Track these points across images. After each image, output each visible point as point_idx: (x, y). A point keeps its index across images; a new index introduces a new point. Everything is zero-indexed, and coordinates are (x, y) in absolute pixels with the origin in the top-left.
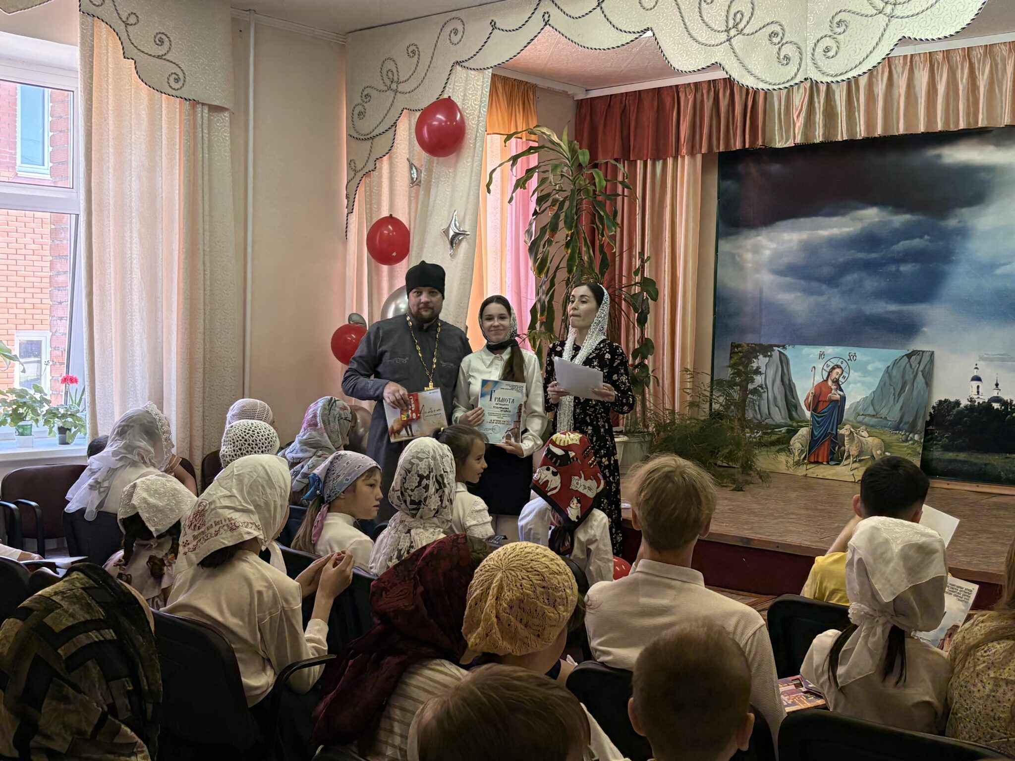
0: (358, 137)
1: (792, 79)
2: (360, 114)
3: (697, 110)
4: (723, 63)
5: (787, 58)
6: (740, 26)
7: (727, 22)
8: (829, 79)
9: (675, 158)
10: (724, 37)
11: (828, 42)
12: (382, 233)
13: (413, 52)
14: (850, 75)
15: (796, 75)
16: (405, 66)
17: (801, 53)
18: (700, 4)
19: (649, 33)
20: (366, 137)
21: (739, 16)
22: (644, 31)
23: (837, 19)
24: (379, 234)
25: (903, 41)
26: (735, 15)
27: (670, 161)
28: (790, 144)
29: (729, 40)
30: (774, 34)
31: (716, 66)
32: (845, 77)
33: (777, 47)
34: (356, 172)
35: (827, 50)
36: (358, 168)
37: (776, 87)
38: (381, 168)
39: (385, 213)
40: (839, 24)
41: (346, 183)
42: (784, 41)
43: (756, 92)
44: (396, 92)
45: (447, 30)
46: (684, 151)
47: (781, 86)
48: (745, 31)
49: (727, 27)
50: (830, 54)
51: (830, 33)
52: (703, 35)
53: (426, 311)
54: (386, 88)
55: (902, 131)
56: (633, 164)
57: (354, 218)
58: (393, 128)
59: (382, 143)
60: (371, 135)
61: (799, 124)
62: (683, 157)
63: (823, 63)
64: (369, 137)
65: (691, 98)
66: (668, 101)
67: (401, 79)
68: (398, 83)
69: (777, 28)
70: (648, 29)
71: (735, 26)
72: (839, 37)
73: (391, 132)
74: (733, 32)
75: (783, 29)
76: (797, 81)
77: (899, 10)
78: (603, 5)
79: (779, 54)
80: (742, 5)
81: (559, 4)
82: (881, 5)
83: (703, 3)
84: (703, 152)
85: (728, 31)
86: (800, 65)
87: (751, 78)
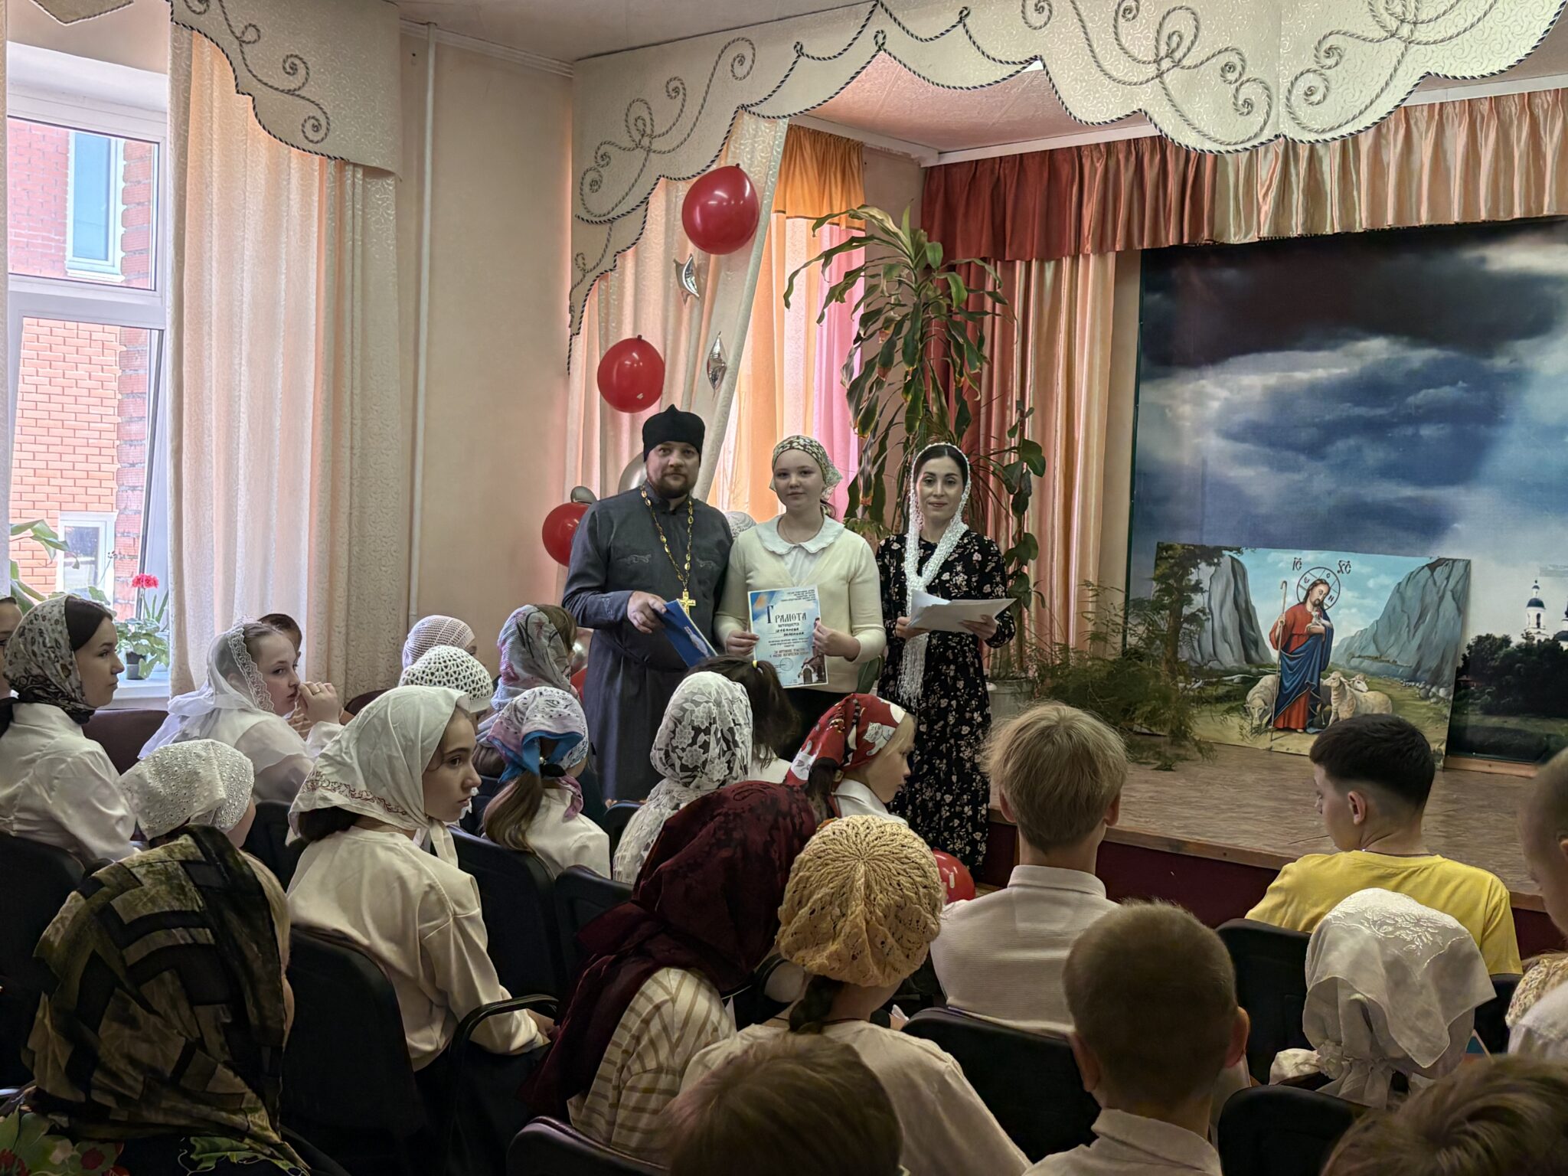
0: (590, 218)
1: (1256, 136)
2: (593, 183)
3: (1110, 182)
4: (1150, 111)
5: (1248, 103)
6: (1178, 55)
7: (1157, 48)
8: (1312, 137)
9: (1075, 259)
10: (1152, 70)
11: (1310, 80)
12: (622, 365)
13: (676, 89)
14: (1345, 131)
15: (1262, 130)
16: (663, 111)
17: (1270, 97)
18: (1116, 20)
19: (1037, 66)
20: (602, 219)
21: (1175, 38)
22: (1030, 61)
23: (1326, 46)
24: (616, 367)
25: (1428, 80)
26: (1170, 37)
27: (1066, 263)
28: (1253, 238)
29: (1160, 75)
30: (1230, 67)
31: (1139, 116)
32: (1336, 134)
33: (1233, 86)
34: (585, 272)
35: (1310, 92)
36: (589, 267)
37: (1230, 148)
38: (623, 267)
39: (628, 334)
40: (1329, 53)
41: (569, 289)
42: (1244, 78)
43: (1201, 155)
44: (649, 151)
45: (728, 57)
46: (1088, 247)
47: (1239, 147)
48: (1186, 62)
49: (1157, 56)
50: (1315, 98)
51: (1315, 67)
52: (1119, 67)
53: (676, 479)
54: (633, 145)
55: (1424, 220)
56: (1010, 267)
57: (580, 342)
58: (644, 206)
59: (625, 230)
60: (610, 216)
61: (1267, 207)
62: (1087, 257)
63: (1303, 111)
64: (605, 218)
65: (1100, 167)
66: (1065, 169)
67: (658, 131)
68: (652, 137)
69: (1234, 59)
70: (1035, 58)
71: (1170, 54)
72: (1328, 72)
73: (641, 211)
74: (1166, 64)
75: (1243, 60)
76: (1263, 139)
77: (1423, 33)
78: (968, 21)
79: (1236, 98)
80: (1181, 23)
81: (899, 19)
82: (1393, 24)
83: (1121, 20)
84: (1118, 249)
85: (1158, 61)
86: (1268, 115)
87: (1193, 133)
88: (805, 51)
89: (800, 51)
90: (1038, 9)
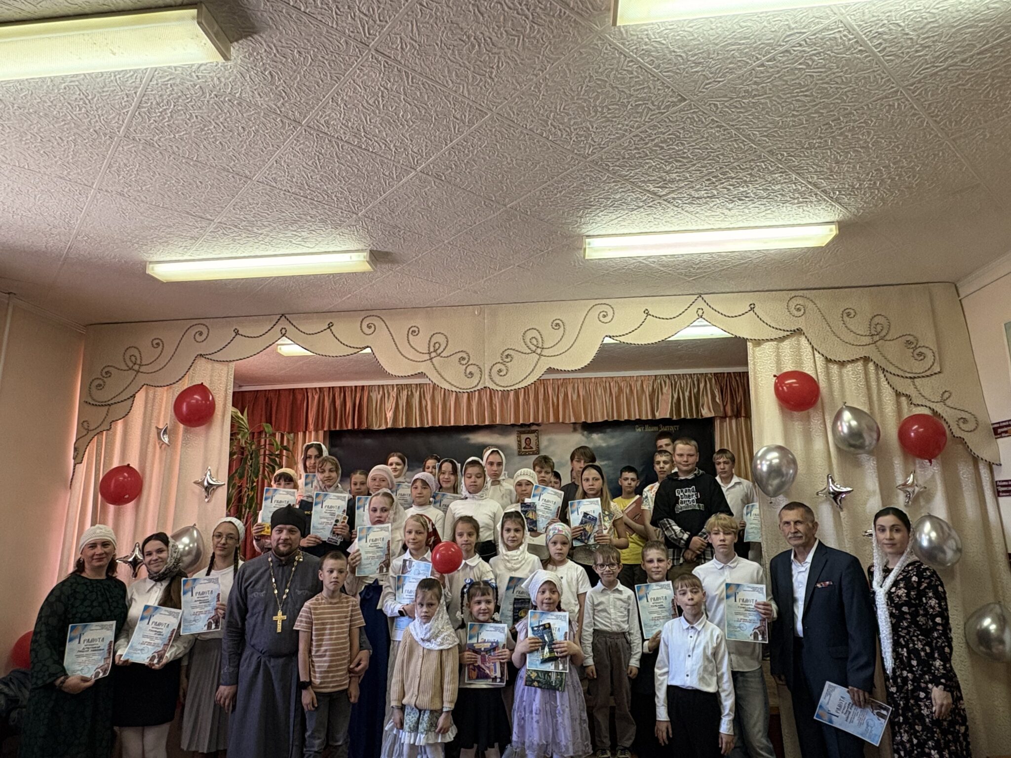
0: (95, 403)
1: (476, 386)
2: (100, 385)
3: (321, 404)
4: (427, 374)
5: (471, 373)
6: (439, 351)
7: (429, 347)
8: (502, 389)
9: (305, 433)
10: (427, 357)
11: (499, 366)
12: (117, 480)
13: (158, 344)
14: (516, 387)
15: (478, 384)
16: (148, 353)
17: (481, 371)
18: (408, 335)
19: (368, 350)
20: (103, 404)
21: (437, 345)
22: (365, 348)
23: (506, 353)
25: (550, 370)
26: (435, 344)
27: (300, 435)
28: (383, 427)
29: (431, 359)
30: (464, 359)
31: (422, 375)
32: (513, 388)
33: (465, 366)
34: (88, 431)
35: (500, 371)
36: (92, 428)
37: (461, 391)
38: (116, 428)
40: (507, 356)
41: (74, 440)
42: (469, 363)
43: (446, 393)
44: (138, 372)
45: (193, 332)
46: (311, 427)
47: (465, 391)
48: (441, 355)
49: (429, 350)
50: (501, 374)
51: (501, 361)
52: (411, 354)
53: (284, 546)
54: (127, 368)
57: (82, 468)
58: (132, 399)
59: (120, 409)
60: (109, 403)
61: (390, 415)
62: (310, 432)
63: (497, 379)
64: (106, 403)
65: (316, 397)
66: (299, 397)
67: (144, 363)
68: (140, 365)
69: (465, 355)
70: (368, 347)
71: (435, 351)
72: (507, 364)
73: (130, 402)
74: (433, 355)
75: (469, 356)
76: (479, 388)
77: (545, 352)
78: (332, 328)
79: (466, 370)
80: (440, 339)
81: (294, 324)
82: (534, 348)
83: (411, 336)
84: (326, 429)
85: (429, 353)
86: (481, 378)
87: (448, 384)
88: (240, 332)
89: (237, 333)
90: (369, 327)
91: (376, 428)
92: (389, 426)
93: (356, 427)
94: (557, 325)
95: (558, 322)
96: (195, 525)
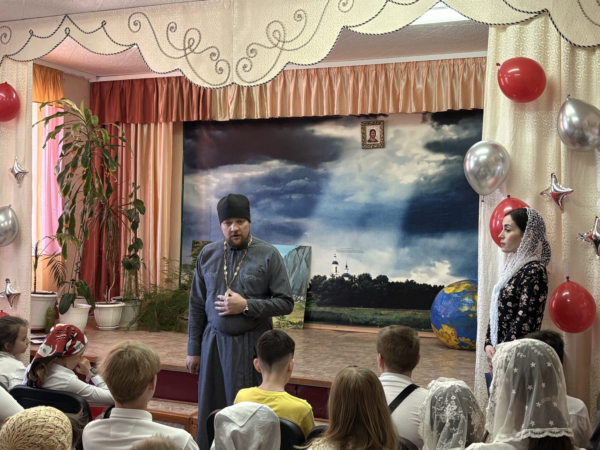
1: (224, 83)
3: (169, 94)
4: (182, 70)
5: (221, 69)
6: (193, 48)
7: (184, 44)
8: (246, 85)
9: (156, 124)
10: (182, 53)
11: (245, 62)
14: (259, 83)
15: (227, 80)
17: (229, 67)
18: (167, 31)
19: (135, 46)
21: (191, 41)
22: (132, 45)
23: (250, 48)
25: (289, 65)
26: (189, 41)
27: (152, 125)
28: (227, 119)
29: (186, 55)
30: (213, 54)
31: (178, 70)
32: (255, 83)
33: (215, 62)
35: (245, 67)
37: (215, 86)
40: (252, 51)
42: (219, 59)
43: (205, 89)
46: (161, 119)
47: (218, 87)
48: (195, 51)
49: (184, 47)
50: (247, 69)
51: (246, 56)
52: (170, 51)
55: (291, 115)
56: (128, 126)
61: (232, 107)
62: (161, 123)
63: (242, 74)
65: (165, 87)
66: (151, 88)
69: (215, 51)
70: (134, 44)
71: (190, 47)
72: (252, 59)
74: (188, 51)
75: (219, 52)
76: (227, 84)
77: (287, 46)
78: (105, 26)
79: (216, 67)
80: (193, 34)
81: (76, 23)
82: (276, 42)
83: (169, 31)
84: (173, 121)
85: (185, 50)
86: (229, 74)
87: (200, 80)
88: (34, 34)
89: (32, 33)
90: (135, 24)
91: (220, 119)
92: (231, 117)
93: (201, 119)
94: (299, 16)
95: (301, 13)
96: (10, 205)
